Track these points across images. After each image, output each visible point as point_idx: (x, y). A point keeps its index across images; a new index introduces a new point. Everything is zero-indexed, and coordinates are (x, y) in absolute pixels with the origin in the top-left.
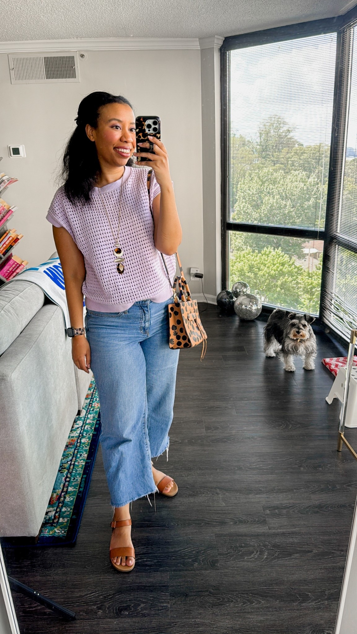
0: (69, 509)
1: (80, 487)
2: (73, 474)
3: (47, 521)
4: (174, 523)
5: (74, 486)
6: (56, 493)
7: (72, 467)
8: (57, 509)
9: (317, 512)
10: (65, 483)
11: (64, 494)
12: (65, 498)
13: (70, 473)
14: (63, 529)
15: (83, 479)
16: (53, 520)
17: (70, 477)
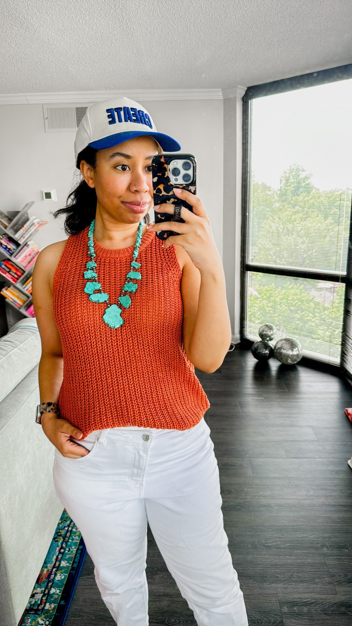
0: (58, 591)
1: (74, 562)
2: (69, 543)
3: (32, 607)
4: (175, 620)
5: (68, 560)
6: (47, 568)
7: (68, 534)
8: (45, 591)
9: (344, 614)
10: (58, 556)
11: (55, 570)
12: (56, 575)
13: (66, 542)
14: (48, 619)
15: (79, 551)
16: (39, 605)
17: (65, 547)
